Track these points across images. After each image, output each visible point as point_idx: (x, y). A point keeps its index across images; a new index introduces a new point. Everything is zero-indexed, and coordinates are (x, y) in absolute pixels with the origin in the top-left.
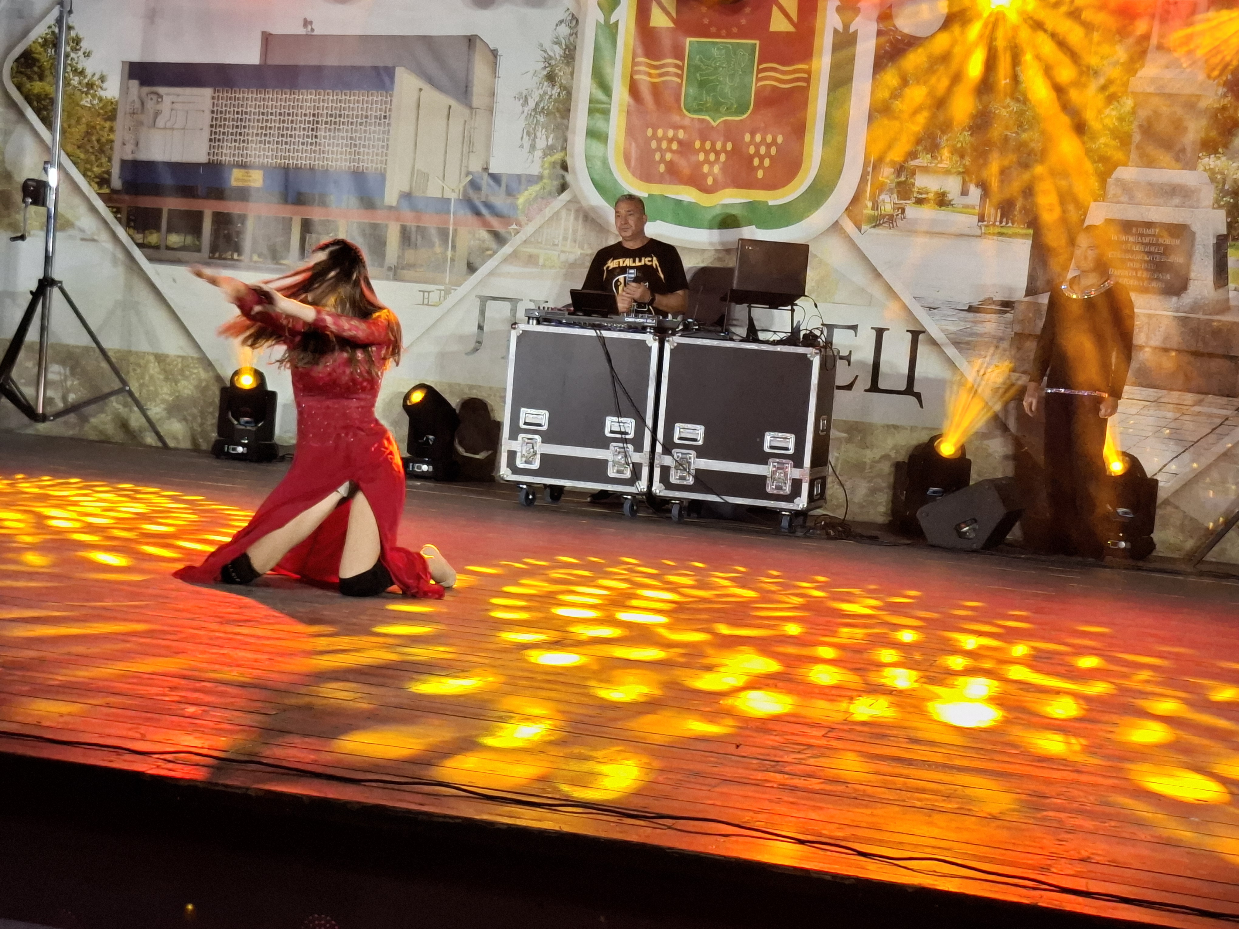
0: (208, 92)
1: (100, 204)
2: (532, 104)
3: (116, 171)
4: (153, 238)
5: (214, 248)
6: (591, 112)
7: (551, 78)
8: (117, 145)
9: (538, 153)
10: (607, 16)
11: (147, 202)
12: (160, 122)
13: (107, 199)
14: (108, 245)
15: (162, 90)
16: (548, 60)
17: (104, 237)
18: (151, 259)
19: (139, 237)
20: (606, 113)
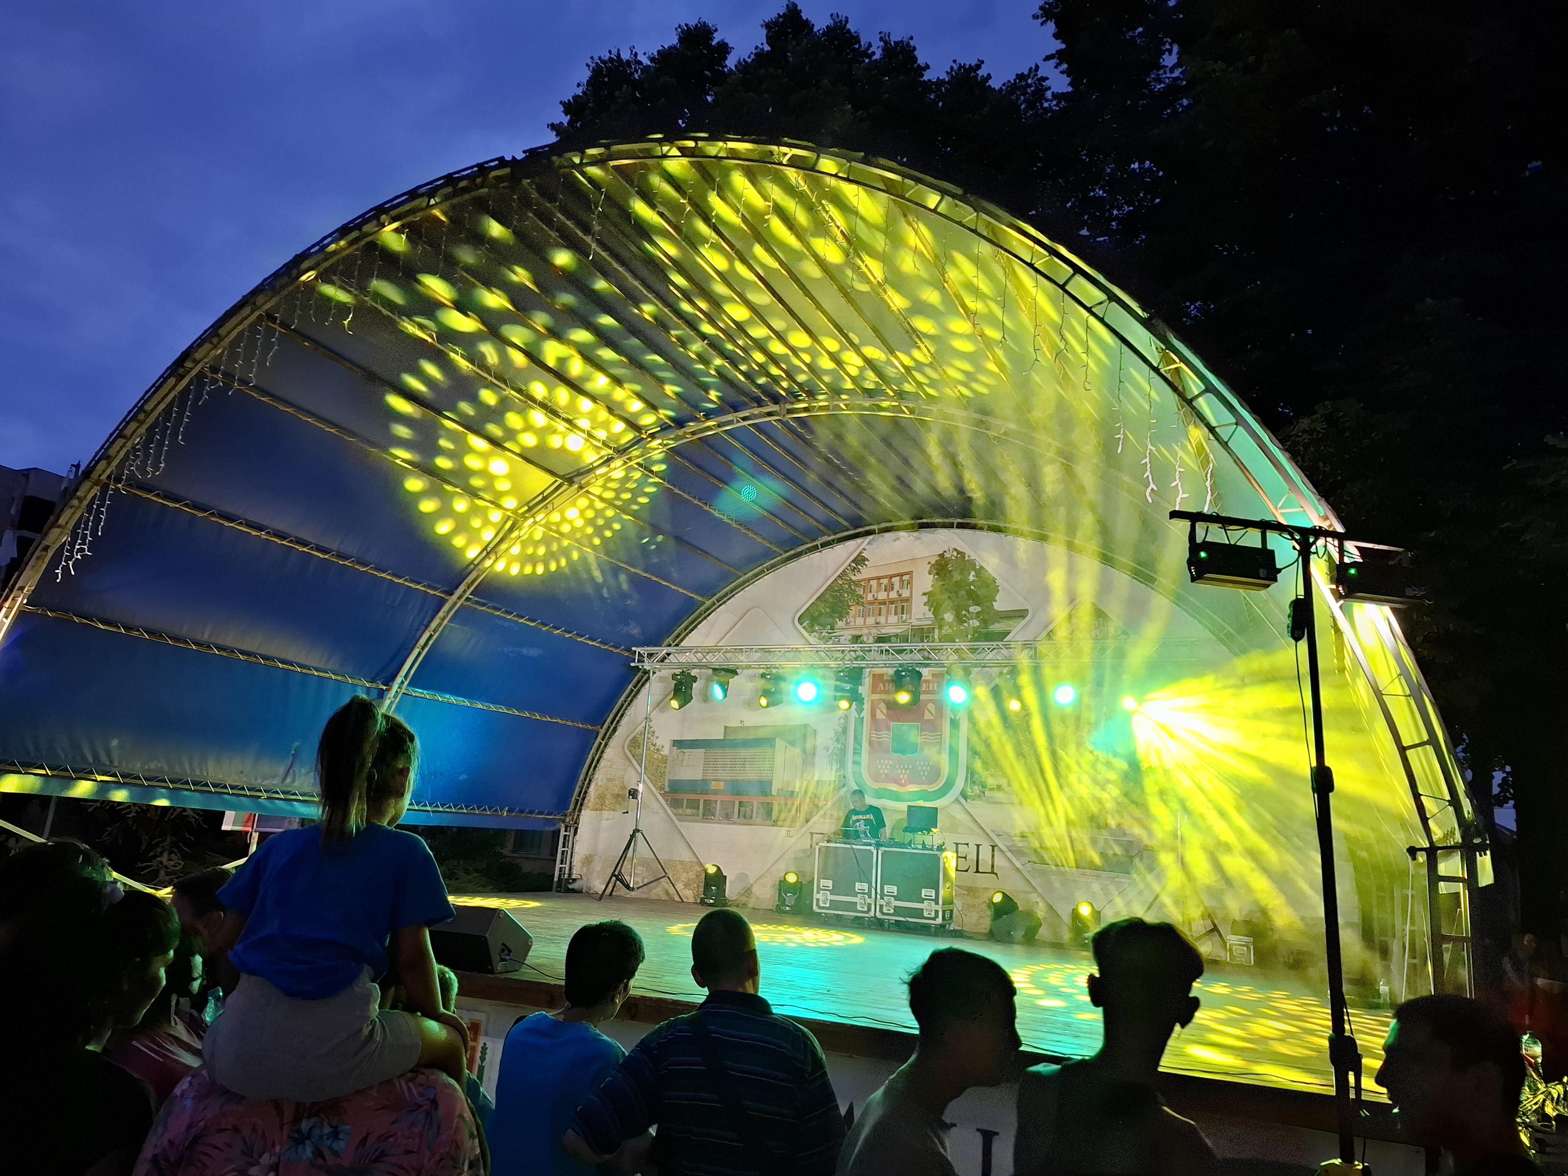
0: (703, 750)
1: (660, 798)
2: (830, 751)
3: (667, 784)
4: (680, 811)
5: (704, 815)
6: (854, 753)
7: (838, 741)
8: (667, 774)
9: (834, 771)
10: (859, 715)
11: (678, 796)
12: (684, 764)
13: (663, 795)
14: (663, 815)
15: (685, 750)
16: (836, 732)
17: (661, 811)
18: (679, 820)
19: (675, 811)
20: (860, 754)
